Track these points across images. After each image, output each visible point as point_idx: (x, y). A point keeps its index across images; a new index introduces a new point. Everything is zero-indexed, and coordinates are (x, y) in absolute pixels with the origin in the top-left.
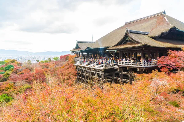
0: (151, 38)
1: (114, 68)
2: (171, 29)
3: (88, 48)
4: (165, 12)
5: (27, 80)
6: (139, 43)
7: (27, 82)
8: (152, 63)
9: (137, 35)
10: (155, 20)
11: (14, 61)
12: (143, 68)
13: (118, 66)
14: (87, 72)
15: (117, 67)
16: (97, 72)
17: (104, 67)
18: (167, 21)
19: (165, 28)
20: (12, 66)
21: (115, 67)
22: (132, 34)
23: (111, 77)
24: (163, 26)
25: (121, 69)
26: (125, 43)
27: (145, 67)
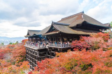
0: (70, 28)
1: (46, 48)
2: (83, 22)
3: (34, 34)
4: (83, 12)
6: (58, 31)
8: (68, 45)
9: (60, 25)
10: (77, 17)
12: (61, 48)
14: (31, 52)
15: (48, 48)
16: (36, 52)
17: (38, 48)
18: (82, 17)
19: (80, 22)
22: (55, 25)
23: (46, 55)
24: (79, 20)
25: (50, 49)
26: (52, 31)
27: (63, 47)
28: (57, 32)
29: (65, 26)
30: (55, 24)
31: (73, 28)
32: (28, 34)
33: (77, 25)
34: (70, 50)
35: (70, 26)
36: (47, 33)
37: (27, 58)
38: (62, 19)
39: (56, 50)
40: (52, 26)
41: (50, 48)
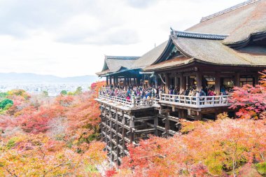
0: (227, 47)
1: (154, 108)
3: (122, 68)
5: (24, 127)
6: (190, 57)
7: (24, 130)
8: (220, 99)
9: (194, 40)
11: (20, 93)
12: (198, 109)
13: (159, 103)
14: (114, 115)
15: (159, 106)
16: (125, 116)
17: (132, 106)
20: (10, 101)
21: (156, 105)
23: (152, 126)
24: (260, 21)
25: (166, 110)
26: (171, 58)
27: (202, 106)
28: (186, 62)
29: (212, 42)
30: (178, 36)
31: (236, 47)
32: (106, 68)
33: (253, 37)
34: (226, 114)
35: (226, 41)
36: (157, 62)
37: (104, 133)
38: (201, 22)
39: (181, 112)
40: (171, 45)
41: (165, 107)
